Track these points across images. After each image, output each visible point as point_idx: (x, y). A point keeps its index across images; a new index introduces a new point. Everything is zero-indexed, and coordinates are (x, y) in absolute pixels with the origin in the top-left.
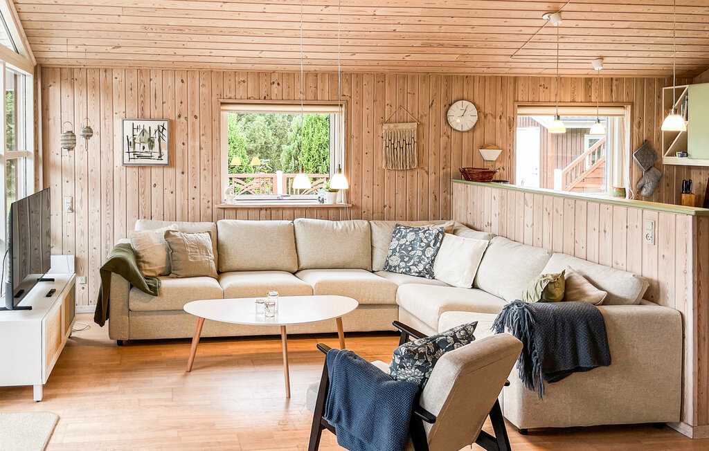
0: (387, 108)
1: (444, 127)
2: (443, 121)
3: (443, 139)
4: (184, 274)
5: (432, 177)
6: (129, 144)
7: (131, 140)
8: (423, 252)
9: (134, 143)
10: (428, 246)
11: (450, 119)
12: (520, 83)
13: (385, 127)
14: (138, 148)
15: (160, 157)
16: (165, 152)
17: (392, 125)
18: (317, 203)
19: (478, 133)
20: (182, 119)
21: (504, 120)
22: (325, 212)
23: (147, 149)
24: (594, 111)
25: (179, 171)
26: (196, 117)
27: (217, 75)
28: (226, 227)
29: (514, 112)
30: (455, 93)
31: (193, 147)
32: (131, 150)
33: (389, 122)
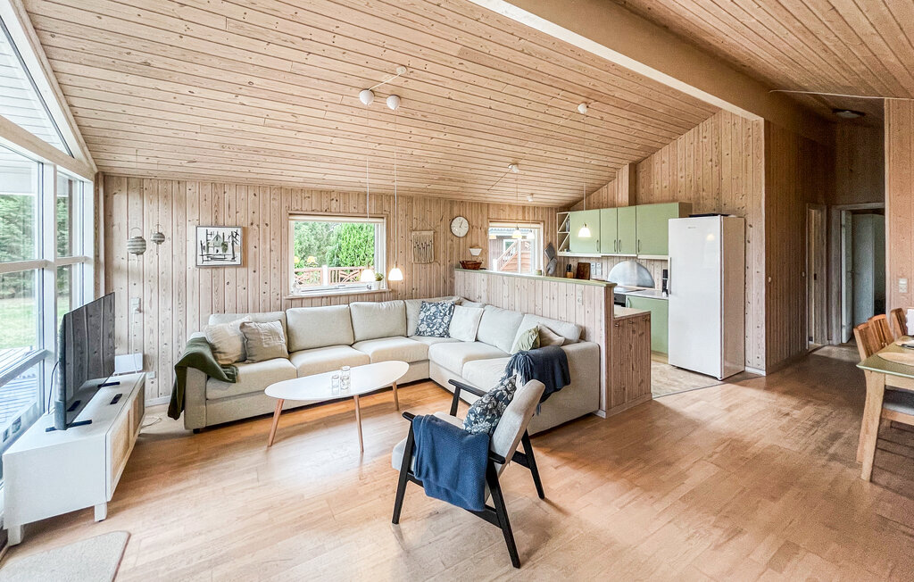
0: (414, 220)
1: (449, 235)
2: (449, 230)
3: (449, 242)
4: (260, 359)
5: (442, 267)
6: (203, 248)
7: (205, 244)
8: (442, 319)
9: (208, 247)
10: (445, 315)
11: (453, 229)
12: (491, 207)
13: (413, 233)
14: (212, 251)
15: (234, 258)
16: (238, 254)
17: (418, 233)
18: (366, 290)
19: (468, 238)
20: (255, 226)
21: (483, 230)
22: (371, 297)
23: (221, 252)
24: (528, 225)
25: (251, 270)
26: (267, 225)
27: (287, 191)
28: (294, 314)
29: (488, 225)
30: (455, 213)
31: (265, 250)
32: (205, 253)
33: (416, 230)
